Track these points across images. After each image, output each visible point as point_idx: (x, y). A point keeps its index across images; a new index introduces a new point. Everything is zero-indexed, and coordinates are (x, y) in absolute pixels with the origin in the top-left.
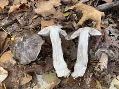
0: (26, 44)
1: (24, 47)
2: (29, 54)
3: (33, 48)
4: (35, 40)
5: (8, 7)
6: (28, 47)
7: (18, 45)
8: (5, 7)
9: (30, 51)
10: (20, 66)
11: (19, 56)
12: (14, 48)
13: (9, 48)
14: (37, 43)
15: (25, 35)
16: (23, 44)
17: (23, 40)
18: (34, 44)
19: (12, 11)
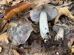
0: (19, 29)
1: (17, 32)
2: (20, 38)
3: (24, 34)
4: (26, 27)
5: (12, 2)
6: (20, 32)
7: (13, 30)
8: (10, 2)
9: (21, 35)
10: (11, 46)
11: (12, 38)
12: (9, 32)
13: (7, 30)
14: (27, 30)
15: (20, 22)
16: (17, 29)
17: (17, 26)
18: (25, 30)
19: (14, 5)
